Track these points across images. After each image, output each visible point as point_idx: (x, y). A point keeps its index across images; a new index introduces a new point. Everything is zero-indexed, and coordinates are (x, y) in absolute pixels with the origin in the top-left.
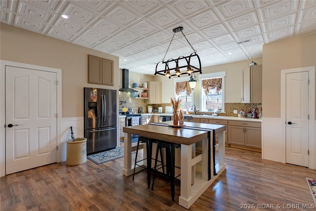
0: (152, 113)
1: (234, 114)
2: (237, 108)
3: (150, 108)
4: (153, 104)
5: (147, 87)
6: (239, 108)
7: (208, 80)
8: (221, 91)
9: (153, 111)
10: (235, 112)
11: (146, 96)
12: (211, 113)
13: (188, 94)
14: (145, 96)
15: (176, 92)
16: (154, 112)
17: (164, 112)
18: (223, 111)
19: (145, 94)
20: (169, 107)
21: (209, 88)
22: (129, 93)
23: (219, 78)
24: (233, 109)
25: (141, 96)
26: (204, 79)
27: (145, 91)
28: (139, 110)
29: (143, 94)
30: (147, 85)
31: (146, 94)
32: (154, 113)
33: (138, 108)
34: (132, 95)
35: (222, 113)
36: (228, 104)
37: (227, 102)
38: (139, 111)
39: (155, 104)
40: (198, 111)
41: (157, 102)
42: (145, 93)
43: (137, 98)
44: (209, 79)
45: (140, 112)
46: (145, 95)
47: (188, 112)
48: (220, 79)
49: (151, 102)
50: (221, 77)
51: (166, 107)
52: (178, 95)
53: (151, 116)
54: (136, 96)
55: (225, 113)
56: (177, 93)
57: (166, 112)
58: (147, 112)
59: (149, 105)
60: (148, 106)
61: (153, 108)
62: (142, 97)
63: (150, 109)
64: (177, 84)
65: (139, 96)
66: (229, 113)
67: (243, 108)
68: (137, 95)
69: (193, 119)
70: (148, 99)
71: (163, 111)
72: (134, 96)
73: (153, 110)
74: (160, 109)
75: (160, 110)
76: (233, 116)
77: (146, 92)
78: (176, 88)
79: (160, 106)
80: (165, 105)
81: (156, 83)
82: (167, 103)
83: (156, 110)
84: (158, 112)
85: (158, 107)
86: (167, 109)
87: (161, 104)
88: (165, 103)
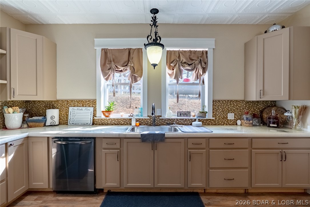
0: (21, 128)
1: (228, 120)
2: (234, 110)
3: (12, 114)
4: (27, 102)
6: (237, 109)
7: (181, 53)
8: (206, 77)
9: (24, 120)
10: (231, 116)
12: (186, 119)
13: (135, 79)
15: (102, 70)
16: (30, 124)
17: (64, 122)
18: (209, 116)
20: (81, 108)
21: (182, 68)
23: (201, 50)
24: (226, 112)
26: (171, 49)
32: (29, 127)
35: (207, 120)
36: (219, 101)
37: (217, 98)
39: (34, 101)
40: (159, 116)
41: (43, 96)
44: (181, 50)
47: (137, 121)
48: (205, 53)
50: (207, 50)
51: (71, 108)
52: (107, 79)
53: (17, 143)
55: (212, 120)
56: (105, 74)
57: (70, 121)
58: (3, 127)
60: (6, 108)
61: (26, 112)
63: (14, 116)
64: (105, 52)
66: (219, 119)
67: (243, 109)
69: (167, 140)
71: (60, 118)
73: (24, 117)
74: (53, 114)
75: (52, 118)
76: (227, 125)
78: (103, 62)
79: (50, 107)
80: (67, 105)
81: (36, 39)
82: (74, 100)
83: (40, 118)
84: (43, 124)
85: (44, 109)
86: (73, 114)
87: (55, 101)
88: (67, 100)
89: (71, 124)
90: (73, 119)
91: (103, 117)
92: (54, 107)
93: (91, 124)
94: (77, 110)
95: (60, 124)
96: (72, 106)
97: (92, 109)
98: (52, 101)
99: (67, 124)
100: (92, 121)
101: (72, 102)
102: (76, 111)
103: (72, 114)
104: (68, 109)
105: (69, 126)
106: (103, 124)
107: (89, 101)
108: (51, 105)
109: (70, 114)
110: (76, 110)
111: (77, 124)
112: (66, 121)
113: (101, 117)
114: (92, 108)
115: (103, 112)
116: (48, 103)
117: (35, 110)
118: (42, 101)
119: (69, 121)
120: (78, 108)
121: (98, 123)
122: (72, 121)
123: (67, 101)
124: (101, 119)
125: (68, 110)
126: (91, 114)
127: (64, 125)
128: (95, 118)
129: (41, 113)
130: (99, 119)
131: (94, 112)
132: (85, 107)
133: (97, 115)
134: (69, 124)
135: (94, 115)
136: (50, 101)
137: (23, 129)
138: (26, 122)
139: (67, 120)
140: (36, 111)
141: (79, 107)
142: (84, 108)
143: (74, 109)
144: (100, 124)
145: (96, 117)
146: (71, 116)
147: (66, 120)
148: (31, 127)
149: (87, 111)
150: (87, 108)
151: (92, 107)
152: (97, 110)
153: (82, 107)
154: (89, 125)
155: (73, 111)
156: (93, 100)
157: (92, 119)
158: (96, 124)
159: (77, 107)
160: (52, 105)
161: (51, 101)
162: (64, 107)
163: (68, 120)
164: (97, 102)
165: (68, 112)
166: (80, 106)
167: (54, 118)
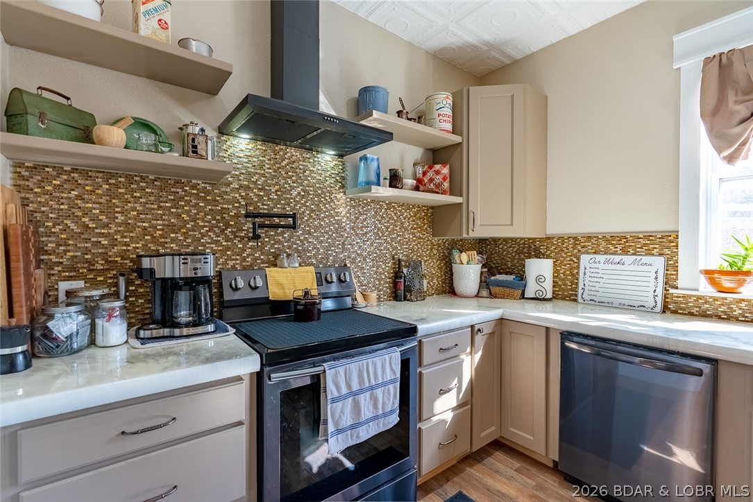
0: (477, 296)
3: (465, 266)
5: (449, 127)
9: (483, 284)
11: (446, 185)
14: (438, 186)
15: (709, 131)
16: (495, 290)
17: (566, 292)
19: (438, 173)
20: (617, 258)
22: (327, 158)
25: (410, 182)
27: (437, 154)
28: (397, 275)
29: (424, 174)
30: (448, 111)
31: (446, 171)
32: (492, 296)
33: (387, 268)
34: (349, 174)
38: (395, 284)
42: (437, 167)
43: (384, 191)
45: (408, 289)
46: (439, 179)
49: (478, 222)
51: (585, 259)
53: (487, 330)
54: (373, 178)
56: (722, 142)
57: (583, 294)
58: (449, 289)
59: (463, 246)
60: (456, 254)
61: (484, 266)
62: (417, 189)
63: (469, 272)
64: (721, 66)
65: (395, 180)
68: (385, 174)
70: (460, 204)
71: (555, 284)
72: (362, 178)
73: (483, 275)
74: (540, 270)
75: (539, 279)
77: (444, 164)
79: (529, 253)
80: (574, 248)
81: (512, 96)
82: (596, 235)
83: (510, 278)
84: (520, 292)
85: (517, 257)
86: (593, 275)
87: (541, 240)
88: (575, 236)
89: (586, 302)
90: (593, 289)
91: (706, 289)
92: (538, 255)
93: (659, 308)
94: (607, 262)
95: (555, 297)
96: (588, 253)
97: (659, 263)
98: (534, 240)
99: (575, 300)
100: (659, 300)
101: (589, 242)
102: (601, 266)
103: (588, 274)
104: (579, 259)
105: (580, 306)
106: (704, 315)
107: (647, 237)
108: (533, 248)
109: (585, 274)
110: (602, 262)
111: (607, 305)
112: (571, 292)
113: (697, 290)
114: (662, 259)
115: (707, 272)
116: (524, 244)
117: (496, 260)
118: (512, 239)
119: (580, 291)
120: (609, 257)
121: (681, 309)
122: (590, 293)
123: (575, 239)
124: (699, 298)
125: (579, 263)
126: (656, 278)
127: (564, 301)
128: (671, 291)
129: (508, 268)
130: (690, 296)
131: (669, 272)
132: (633, 254)
133: (680, 283)
134: (580, 300)
135: (670, 282)
136: (530, 239)
137: (483, 299)
138: (487, 285)
139: (575, 290)
140: (499, 262)
141: (611, 254)
142: (628, 259)
143: (597, 260)
144: (691, 314)
145: (677, 288)
146: (587, 278)
147: (571, 290)
148: (495, 297)
149: (640, 268)
150: (639, 258)
151: (660, 255)
152: (679, 265)
153: (620, 254)
154: (650, 310)
155: (594, 265)
156: (664, 234)
157: (660, 292)
158: (675, 312)
159: (605, 254)
160: (535, 250)
161: (532, 239)
162: (566, 253)
163: (577, 287)
164: (680, 240)
165: (578, 267)
166: (615, 253)
167: (543, 280)
